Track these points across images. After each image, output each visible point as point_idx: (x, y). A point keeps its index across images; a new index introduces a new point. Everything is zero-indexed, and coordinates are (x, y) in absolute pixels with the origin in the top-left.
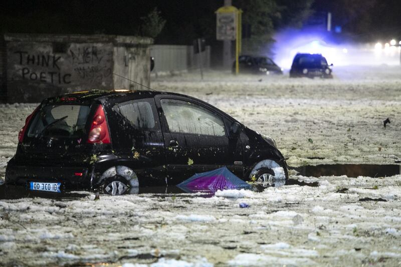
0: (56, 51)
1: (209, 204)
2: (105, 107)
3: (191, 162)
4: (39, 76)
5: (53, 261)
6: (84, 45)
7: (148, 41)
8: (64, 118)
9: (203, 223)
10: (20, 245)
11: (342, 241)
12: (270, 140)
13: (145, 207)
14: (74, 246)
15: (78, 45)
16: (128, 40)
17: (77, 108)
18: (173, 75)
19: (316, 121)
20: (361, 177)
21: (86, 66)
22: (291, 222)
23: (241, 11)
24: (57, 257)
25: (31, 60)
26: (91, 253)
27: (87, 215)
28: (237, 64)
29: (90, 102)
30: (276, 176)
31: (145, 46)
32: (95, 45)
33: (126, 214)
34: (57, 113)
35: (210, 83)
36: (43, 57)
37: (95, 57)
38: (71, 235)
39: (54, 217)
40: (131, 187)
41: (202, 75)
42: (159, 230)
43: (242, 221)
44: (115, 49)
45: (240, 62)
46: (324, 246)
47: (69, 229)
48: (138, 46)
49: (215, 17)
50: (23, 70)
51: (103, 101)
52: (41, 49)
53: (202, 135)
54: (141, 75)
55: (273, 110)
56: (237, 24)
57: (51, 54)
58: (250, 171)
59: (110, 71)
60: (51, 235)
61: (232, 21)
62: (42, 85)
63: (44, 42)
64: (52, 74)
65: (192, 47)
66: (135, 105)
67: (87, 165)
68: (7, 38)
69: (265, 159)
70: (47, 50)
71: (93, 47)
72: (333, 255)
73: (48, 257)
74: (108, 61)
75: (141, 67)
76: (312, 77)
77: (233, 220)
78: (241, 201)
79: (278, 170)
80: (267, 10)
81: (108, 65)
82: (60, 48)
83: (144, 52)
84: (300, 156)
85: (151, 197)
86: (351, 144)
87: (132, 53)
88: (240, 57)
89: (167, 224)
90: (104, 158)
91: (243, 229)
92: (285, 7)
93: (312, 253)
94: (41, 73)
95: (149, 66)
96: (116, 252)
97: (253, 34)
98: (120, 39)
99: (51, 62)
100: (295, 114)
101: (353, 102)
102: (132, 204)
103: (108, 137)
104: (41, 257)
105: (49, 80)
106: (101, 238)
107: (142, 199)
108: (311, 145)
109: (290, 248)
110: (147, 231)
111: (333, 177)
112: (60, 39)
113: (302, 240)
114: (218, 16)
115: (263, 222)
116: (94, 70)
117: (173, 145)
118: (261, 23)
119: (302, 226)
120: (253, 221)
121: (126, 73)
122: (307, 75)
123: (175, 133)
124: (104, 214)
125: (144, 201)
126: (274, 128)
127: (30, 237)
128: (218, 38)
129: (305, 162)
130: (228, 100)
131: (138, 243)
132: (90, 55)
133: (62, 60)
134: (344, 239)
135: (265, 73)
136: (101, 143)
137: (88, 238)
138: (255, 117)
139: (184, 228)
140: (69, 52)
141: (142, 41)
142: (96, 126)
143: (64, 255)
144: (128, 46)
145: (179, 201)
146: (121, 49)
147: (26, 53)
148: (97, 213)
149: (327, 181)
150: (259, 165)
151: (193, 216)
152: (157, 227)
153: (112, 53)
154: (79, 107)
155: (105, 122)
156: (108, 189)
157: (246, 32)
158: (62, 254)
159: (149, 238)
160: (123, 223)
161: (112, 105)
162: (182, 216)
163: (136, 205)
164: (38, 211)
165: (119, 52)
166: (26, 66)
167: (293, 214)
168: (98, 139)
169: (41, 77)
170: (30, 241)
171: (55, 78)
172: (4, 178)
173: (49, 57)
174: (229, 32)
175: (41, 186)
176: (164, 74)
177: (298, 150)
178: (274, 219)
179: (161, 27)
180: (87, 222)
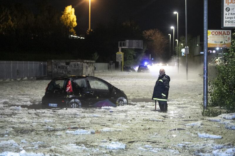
0: (66, 65)
1: (101, 111)
2: (71, 81)
3: (98, 98)
4: (61, 72)
5: (46, 129)
6: (74, 63)
7: (94, 61)
8: (59, 84)
9: (97, 117)
10: (38, 124)
11: (138, 123)
12: (122, 91)
13: (80, 112)
14: (54, 124)
15: (73, 63)
16: (88, 61)
17: (63, 81)
18: (103, 72)
19: (141, 85)
20: (149, 103)
21: (75, 69)
22: (125, 117)
23: (124, 53)
24: (48, 128)
25: (59, 67)
26: (59, 127)
27: (62, 115)
28: (122, 68)
29: (67, 80)
30: (124, 102)
31: (93, 63)
32: (78, 63)
33: (74, 114)
34: (57, 82)
35: (114, 74)
36: (63, 66)
37: (78, 66)
38: (54, 121)
39: (52, 115)
40: (79, 105)
41: (112, 71)
42: (82, 119)
43: (110, 117)
44: (84, 64)
45: (123, 68)
46: (132, 125)
47: (54, 119)
48: (91, 63)
49: (116, 55)
50: (57, 70)
51: (70, 79)
52: (62, 64)
53: (101, 90)
54: (92, 71)
55: (130, 82)
56: (122, 57)
57: (65, 66)
58: (116, 101)
59: (82, 70)
60: (48, 121)
61: (121, 56)
62: (62, 75)
63: (63, 62)
64: (65, 71)
65: (109, 64)
66: (80, 80)
67: (65, 98)
68: (53, 61)
69: (121, 97)
70: (64, 64)
71: (77, 63)
72: (135, 127)
73: (45, 128)
74: (82, 67)
75: (91, 69)
76: (144, 72)
77: (106, 116)
78: (110, 110)
79: (125, 100)
80: (131, 53)
81: (82, 69)
82: (68, 64)
83: (93, 65)
84: (133, 96)
85: (83, 109)
86: (149, 92)
87: (89, 65)
88: (123, 66)
89: (85, 117)
90: (71, 96)
91: (109, 119)
92: (136, 52)
93: (128, 127)
94: (62, 71)
95: (94, 69)
96: (66, 127)
97: (127, 60)
98: (85, 61)
99: (65, 68)
100: (136, 83)
101: (154, 80)
102: (77, 111)
103: (72, 90)
104: (43, 128)
105: (64, 73)
106: (63, 122)
107: (80, 109)
108: (138, 92)
109: (122, 125)
110: (79, 120)
111: (141, 102)
112: (68, 61)
113: (126, 123)
114: (117, 55)
115: (116, 117)
116: (78, 70)
117: (92, 92)
118: (130, 57)
119: (128, 118)
120: (113, 117)
121: (87, 71)
122: (142, 72)
123: (93, 89)
124: (67, 114)
125: (81, 110)
126: (128, 87)
127: (41, 121)
128: (117, 61)
129: (134, 98)
130: (117, 79)
131: (75, 124)
132: (76, 66)
133: (68, 67)
134: (138, 122)
135: (130, 71)
136: (70, 91)
137: (59, 122)
138: (124, 84)
139: (90, 119)
140: (70, 65)
141: (92, 62)
142: (68, 87)
143: (50, 127)
144: (87, 63)
145: (91, 110)
146: (86, 64)
147: (58, 65)
148: (65, 114)
149: (138, 104)
150: (119, 99)
151: (95, 115)
152: (82, 118)
153: (83, 65)
154: (64, 81)
155: (71, 86)
156: (72, 106)
157: (125, 59)
158: (49, 127)
159: (78, 122)
160: (72, 117)
161: (73, 80)
162: (91, 115)
163: (78, 112)
164: (47, 113)
165: (85, 65)
166: (58, 69)
167: (125, 114)
168: (69, 91)
169: (62, 72)
170: (41, 122)
171: (66, 72)
172: (41, 102)
173: (64, 66)
174: (120, 59)
175: (52, 105)
176: (101, 71)
177: (133, 94)
178: (119, 116)
179: (98, 57)
180: (61, 117)
